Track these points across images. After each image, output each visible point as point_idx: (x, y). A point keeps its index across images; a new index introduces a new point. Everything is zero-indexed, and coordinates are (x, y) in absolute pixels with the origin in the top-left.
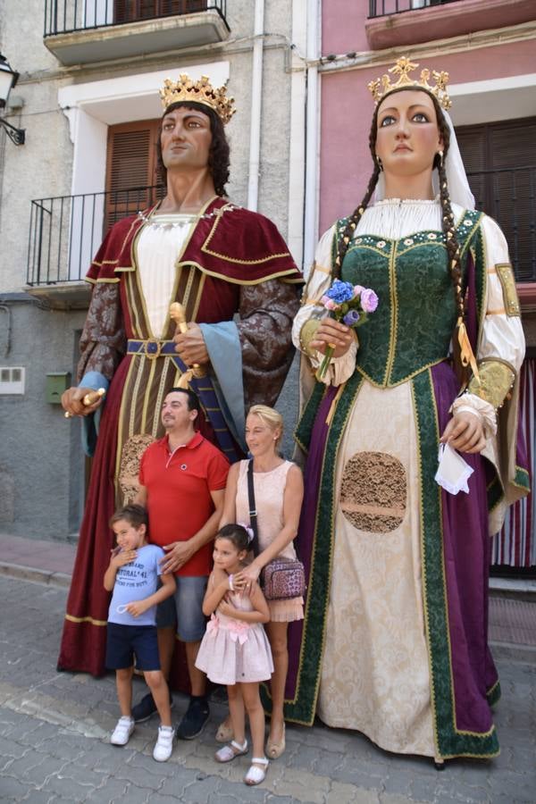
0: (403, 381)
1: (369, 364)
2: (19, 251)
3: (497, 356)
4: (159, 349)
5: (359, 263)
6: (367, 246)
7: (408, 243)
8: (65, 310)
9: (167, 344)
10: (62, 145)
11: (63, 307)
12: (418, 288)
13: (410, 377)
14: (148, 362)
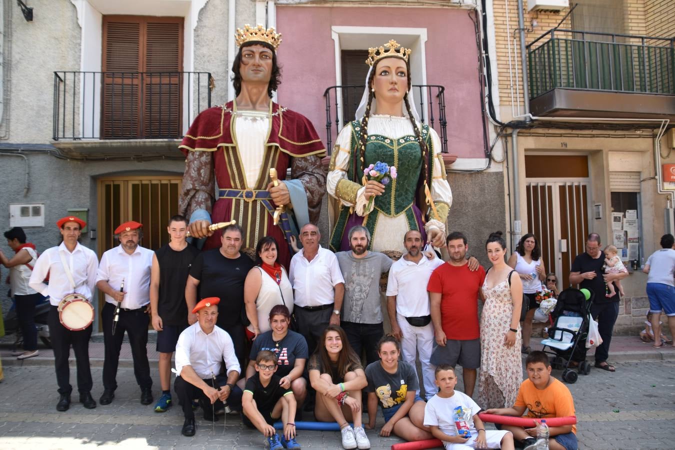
0: (401, 213)
1: (381, 204)
2: (32, 109)
3: (442, 200)
4: (254, 195)
5: (377, 151)
6: (380, 142)
7: (402, 141)
8: (82, 160)
9: (259, 192)
10: (71, 27)
11: (79, 158)
12: (408, 165)
13: (404, 211)
14: (246, 204)
